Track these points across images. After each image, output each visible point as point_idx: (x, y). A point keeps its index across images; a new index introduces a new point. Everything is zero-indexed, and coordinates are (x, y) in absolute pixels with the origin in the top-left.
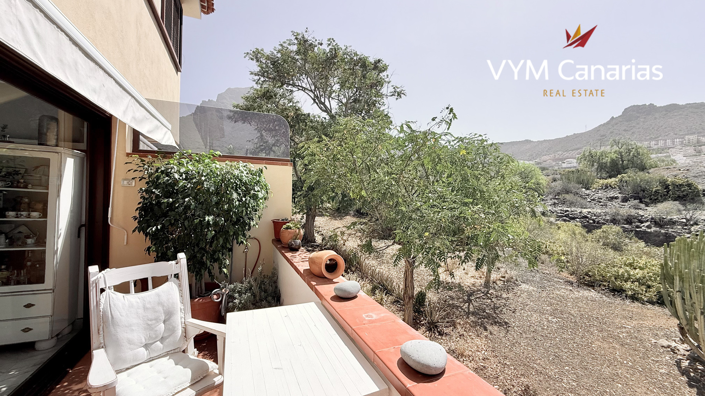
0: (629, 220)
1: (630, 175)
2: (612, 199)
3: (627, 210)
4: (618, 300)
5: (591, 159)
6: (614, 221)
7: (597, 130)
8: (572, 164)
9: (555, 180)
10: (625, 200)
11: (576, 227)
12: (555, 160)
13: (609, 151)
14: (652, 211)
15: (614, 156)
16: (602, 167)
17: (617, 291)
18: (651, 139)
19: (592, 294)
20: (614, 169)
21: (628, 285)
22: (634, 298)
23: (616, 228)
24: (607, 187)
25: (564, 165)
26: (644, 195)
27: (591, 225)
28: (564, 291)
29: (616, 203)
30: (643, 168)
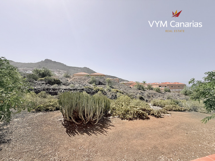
0: (47, 89)
1: (47, 77)
2: (43, 83)
3: (47, 87)
4: (48, 113)
5: (37, 71)
6: (44, 90)
10: (46, 84)
11: (33, 93)
13: (42, 70)
14: (52, 87)
16: (40, 74)
17: (47, 110)
20: (43, 75)
23: (44, 92)
24: (42, 80)
25: (27, 72)
26: (51, 83)
29: (44, 85)
30: (50, 76)
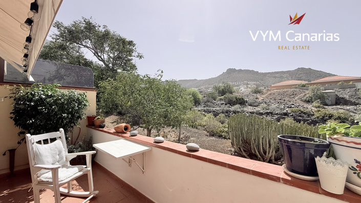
0: (227, 112)
1: (227, 95)
2: (222, 104)
3: (226, 108)
4: (220, 139)
5: (216, 88)
6: (223, 112)
7: (219, 77)
8: (210, 90)
9: (204, 97)
10: (226, 104)
11: (211, 115)
12: (206, 88)
13: (221, 85)
14: (233, 108)
15: (223, 88)
16: (219, 92)
17: (220, 136)
18: (235, 82)
19: (214, 138)
20: (223, 93)
21: (223, 134)
22: (225, 138)
23: (223, 115)
24: (221, 99)
25: (209, 91)
26: (231, 103)
27: (216, 114)
28: (205, 138)
29: (223, 106)
30: (231, 93)
